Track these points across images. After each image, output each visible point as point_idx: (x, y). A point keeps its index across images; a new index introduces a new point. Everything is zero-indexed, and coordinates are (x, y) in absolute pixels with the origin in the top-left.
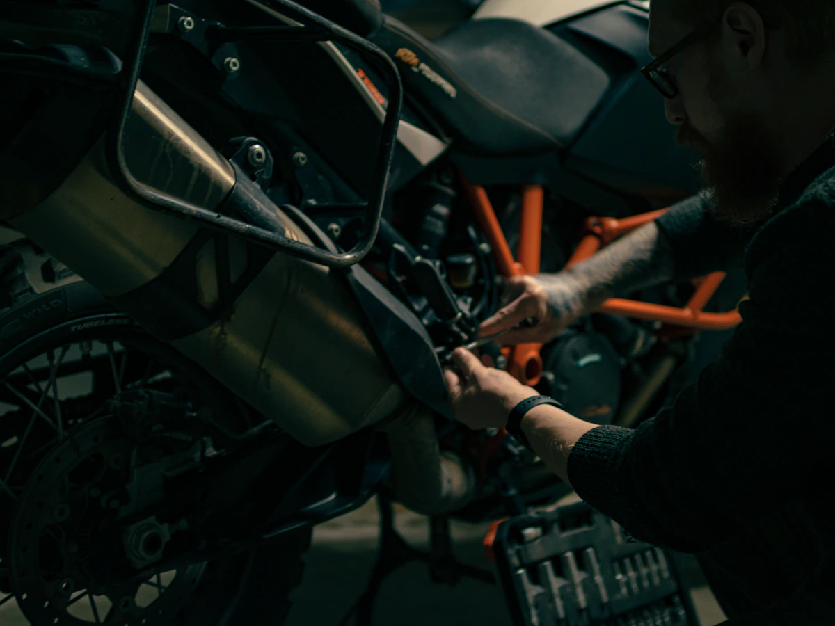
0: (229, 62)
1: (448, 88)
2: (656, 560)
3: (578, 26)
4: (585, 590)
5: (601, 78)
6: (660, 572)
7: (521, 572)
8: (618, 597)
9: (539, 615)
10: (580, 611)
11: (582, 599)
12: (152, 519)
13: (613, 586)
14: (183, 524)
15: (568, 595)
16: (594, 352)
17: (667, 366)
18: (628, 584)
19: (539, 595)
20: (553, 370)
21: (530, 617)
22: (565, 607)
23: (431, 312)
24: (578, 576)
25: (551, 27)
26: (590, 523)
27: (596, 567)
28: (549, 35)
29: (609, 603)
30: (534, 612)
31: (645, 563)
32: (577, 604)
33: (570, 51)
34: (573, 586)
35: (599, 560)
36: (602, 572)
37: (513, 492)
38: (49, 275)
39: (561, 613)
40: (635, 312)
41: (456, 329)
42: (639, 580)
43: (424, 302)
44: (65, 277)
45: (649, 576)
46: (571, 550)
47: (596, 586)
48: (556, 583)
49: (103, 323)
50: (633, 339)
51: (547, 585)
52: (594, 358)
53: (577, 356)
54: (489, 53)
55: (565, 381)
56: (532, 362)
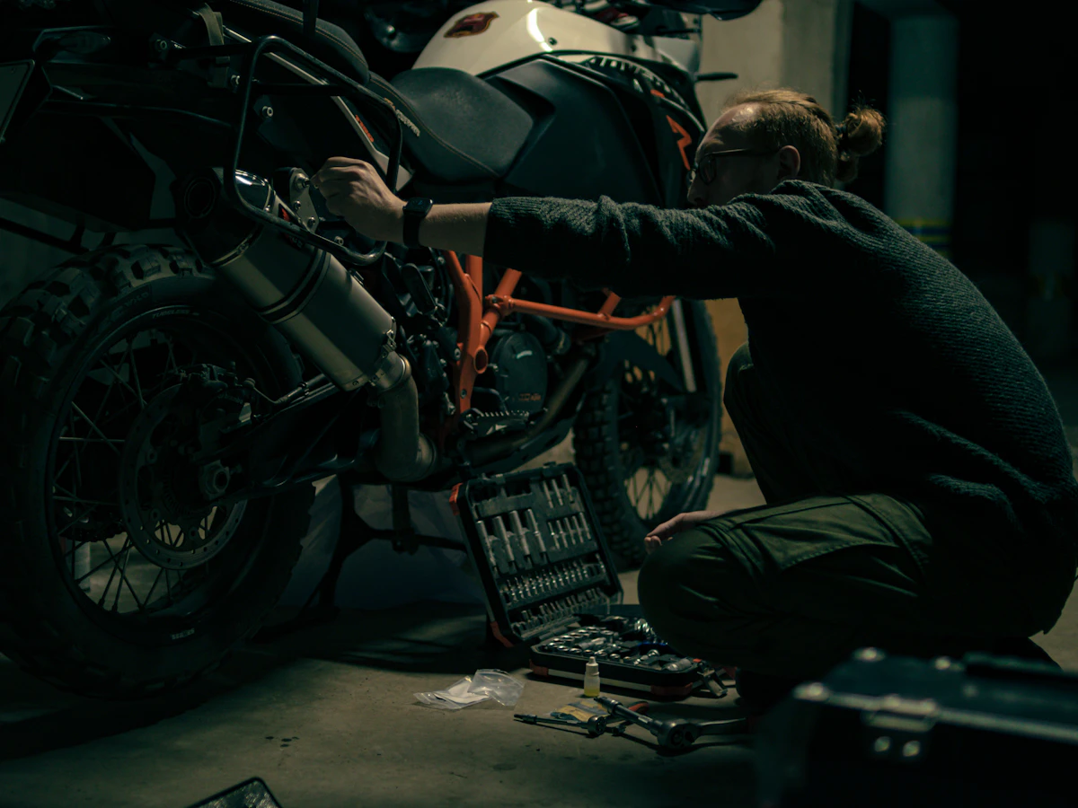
0: (266, 110)
1: (415, 128)
2: (580, 524)
3: (503, 75)
4: (528, 541)
5: (527, 120)
6: (584, 534)
7: (479, 522)
8: (554, 549)
9: (495, 557)
10: (526, 557)
11: (526, 549)
12: (218, 462)
13: (549, 541)
14: (239, 469)
15: (516, 545)
16: (527, 349)
17: (582, 366)
18: (560, 540)
19: (494, 542)
20: (496, 362)
21: (489, 557)
22: (514, 553)
23: (413, 305)
24: (522, 531)
25: (482, 76)
26: (528, 491)
27: (535, 524)
28: (482, 83)
29: (546, 553)
30: (491, 554)
31: (573, 527)
32: (523, 551)
33: (502, 97)
34: (519, 537)
35: (537, 520)
36: (540, 529)
37: (467, 463)
38: (139, 273)
39: (512, 557)
40: (557, 314)
41: (433, 318)
42: (568, 537)
43: (408, 297)
44: (150, 275)
45: (576, 536)
46: (515, 510)
47: (536, 538)
48: (506, 535)
49: (173, 312)
50: (558, 339)
51: (501, 536)
52: (529, 353)
53: (515, 352)
54: (436, 97)
55: (507, 371)
56: (480, 354)
